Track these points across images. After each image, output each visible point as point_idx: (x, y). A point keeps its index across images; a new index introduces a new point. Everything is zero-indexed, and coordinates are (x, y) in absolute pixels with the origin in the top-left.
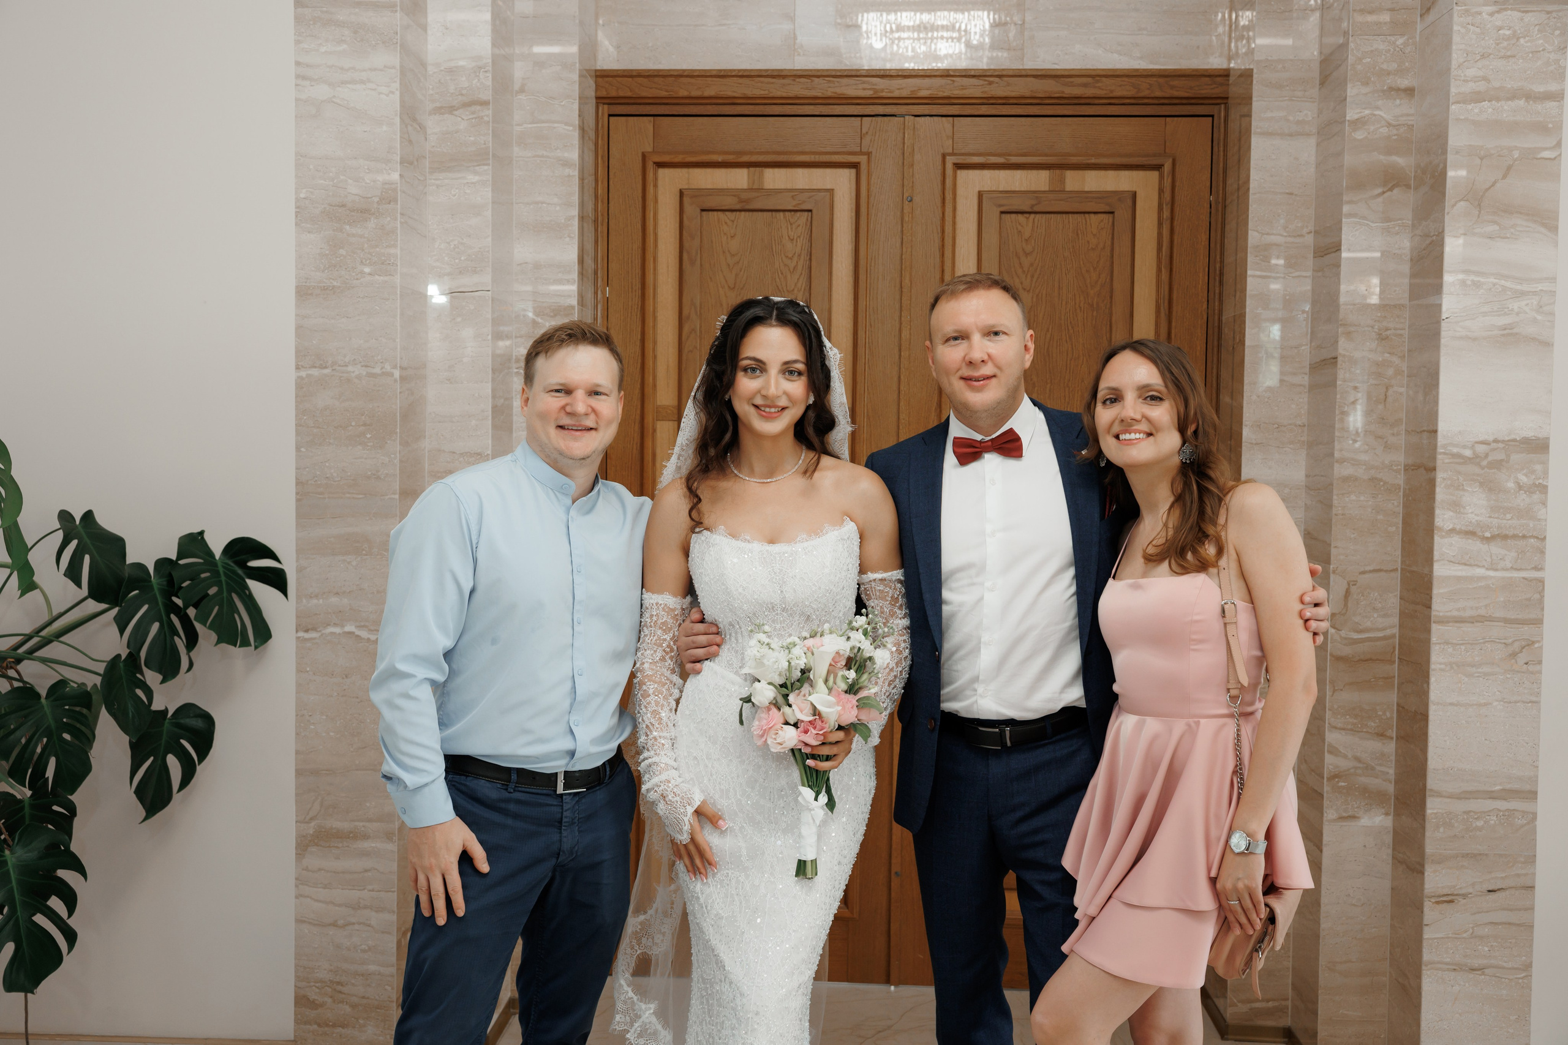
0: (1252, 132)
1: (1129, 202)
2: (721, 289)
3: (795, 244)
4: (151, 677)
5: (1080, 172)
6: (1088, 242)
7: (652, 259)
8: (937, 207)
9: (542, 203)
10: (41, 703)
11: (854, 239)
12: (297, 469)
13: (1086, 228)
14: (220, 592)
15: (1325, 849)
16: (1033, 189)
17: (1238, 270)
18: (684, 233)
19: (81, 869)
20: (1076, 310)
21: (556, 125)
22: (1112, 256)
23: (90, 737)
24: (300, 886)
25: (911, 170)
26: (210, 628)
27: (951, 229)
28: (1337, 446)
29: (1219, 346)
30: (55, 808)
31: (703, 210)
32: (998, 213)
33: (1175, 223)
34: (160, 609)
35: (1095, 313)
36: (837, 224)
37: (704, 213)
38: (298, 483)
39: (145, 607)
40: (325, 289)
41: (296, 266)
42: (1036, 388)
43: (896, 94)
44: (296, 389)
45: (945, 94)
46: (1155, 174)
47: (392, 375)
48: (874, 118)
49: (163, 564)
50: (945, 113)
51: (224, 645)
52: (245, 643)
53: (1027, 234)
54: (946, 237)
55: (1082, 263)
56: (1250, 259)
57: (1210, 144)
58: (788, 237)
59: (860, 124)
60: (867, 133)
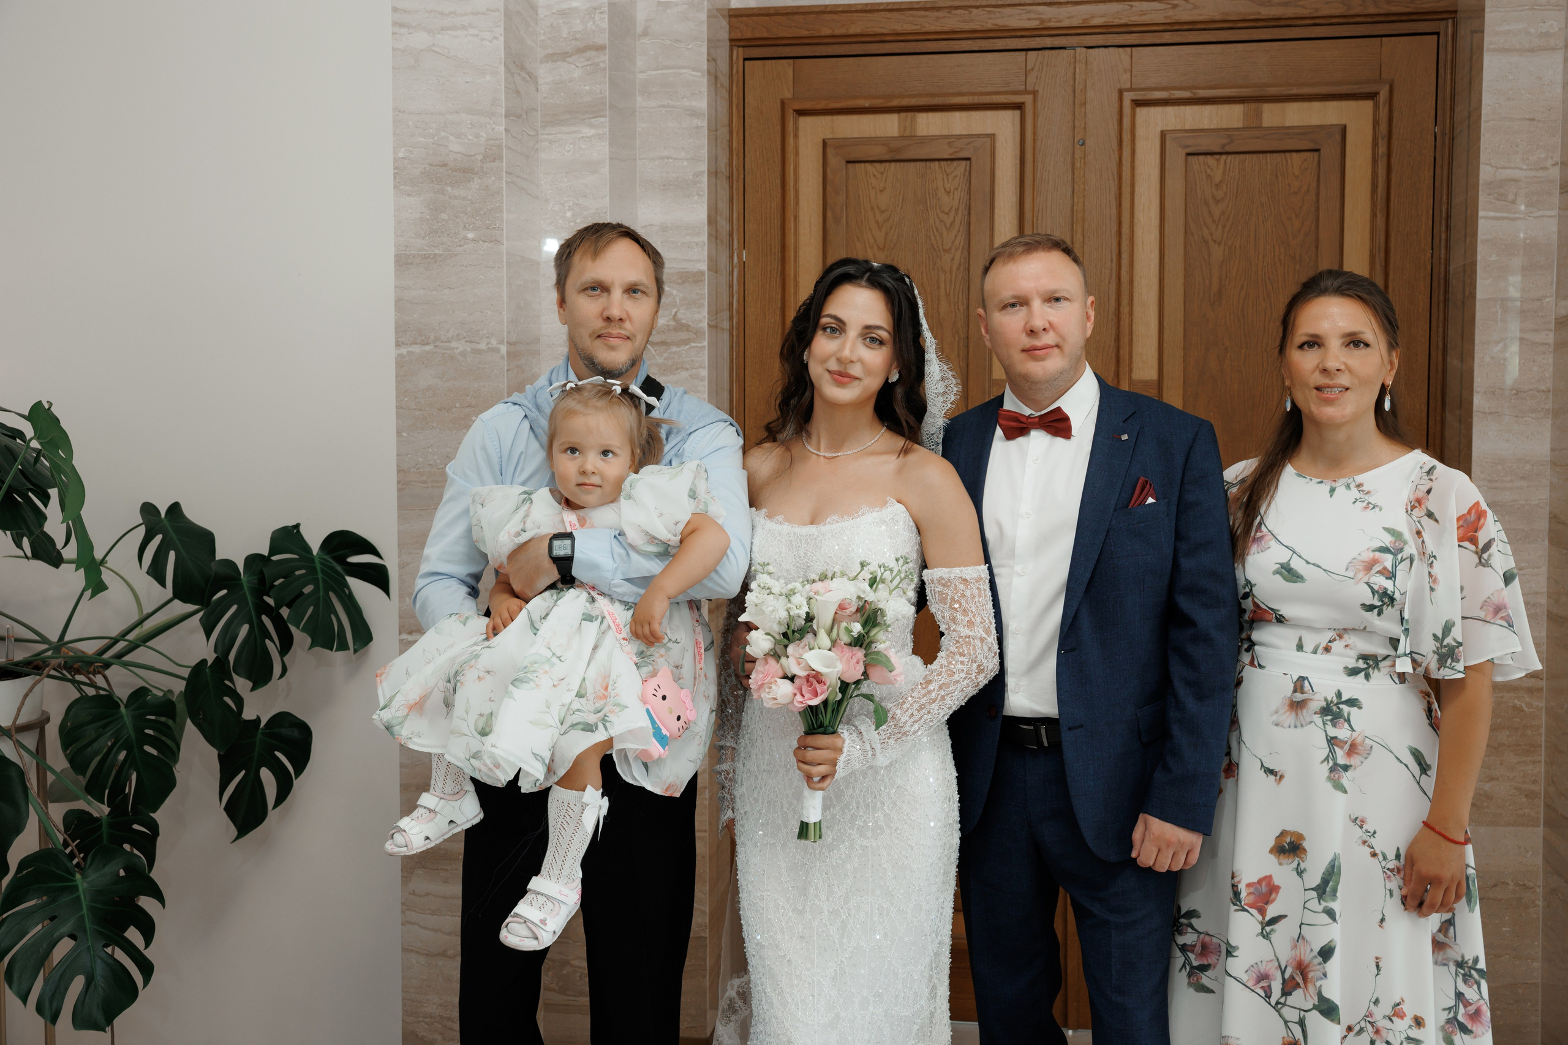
0: (1485, 48)
1: (1338, 137)
2: (869, 250)
3: (951, 197)
4: (242, 684)
5: (1280, 105)
6: (1289, 185)
7: (793, 218)
8: (1113, 151)
9: (668, 158)
10: (121, 712)
11: (1018, 189)
12: (398, 455)
13: (1287, 169)
14: (316, 590)
16: (1224, 126)
17: (1469, 212)
18: (828, 188)
19: (158, 895)
20: (1275, 263)
21: (682, 71)
22: (1318, 201)
23: (174, 748)
24: (406, 912)
25: (1083, 109)
26: (304, 630)
27: (1129, 174)
29: (1446, 300)
30: (136, 827)
31: (848, 162)
32: (1184, 155)
33: (1393, 160)
34: (250, 609)
35: (1298, 266)
36: (999, 174)
37: (850, 165)
38: (400, 471)
39: (234, 608)
40: (426, 257)
41: (395, 233)
42: (1229, 355)
43: (1066, 23)
44: (397, 367)
45: (1122, 22)
46: (1368, 105)
47: (498, 351)
48: (1040, 52)
49: (254, 560)
50: (1122, 43)
51: (318, 649)
52: (343, 646)
53: (1217, 179)
54: (1124, 184)
55: (1282, 209)
56: (1483, 199)
57: (1435, 66)
58: (945, 189)
59: (1024, 59)
60: (1033, 69)
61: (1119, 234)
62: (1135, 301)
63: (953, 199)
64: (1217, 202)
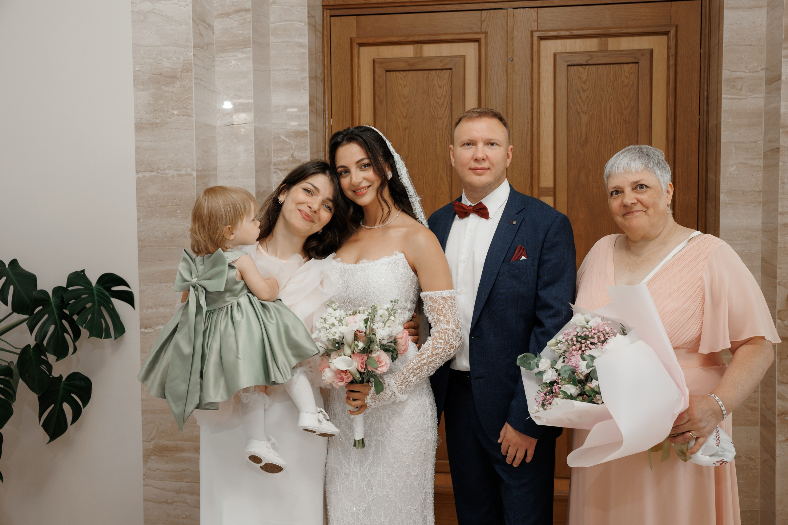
0: (725, 7)
1: (648, 56)
2: (398, 118)
4: (51, 358)
5: (617, 39)
6: (623, 82)
7: (357, 102)
8: (528, 64)
9: (287, 70)
11: (478, 85)
12: (138, 232)
13: (621, 73)
14: (93, 305)
15: (777, 459)
16: (588, 50)
17: (717, 96)
18: (376, 85)
20: (615, 124)
21: (294, 23)
22: (638, 90)
23: (13, 394)
24: (146, 479)
25: (512, 42)
26: (85, 328)
27: (537, 77)
28: (780, 204)
29: (707, 143)
31: (387, 71)
32: (566, 66)
33: (678, 67)
34: (55, 317)
35: (627, 126)
36: (467, 77)
37: (388, 73)
38: (139, 240)
39: (47, 316)
40: (151, 124)
41: (135, 111)
42: (591, 173)
44: (137, 184)
46: (665, 38)
47: (191, 175)
48: (489, 11)
49: (57, 290)
50: (533, 6)
51: (93, 338)
52: (108, 336)
53: (584, 78)
54: (534, 82)
55: (619, 95)
56: (724, 88)
57: (700, 17)
58: (438, 85)
59: (480, 15)
60: (485, 20)
61: (532, 108)
62: (541, 145)
63: (443, 90)
64: (584, 91)
